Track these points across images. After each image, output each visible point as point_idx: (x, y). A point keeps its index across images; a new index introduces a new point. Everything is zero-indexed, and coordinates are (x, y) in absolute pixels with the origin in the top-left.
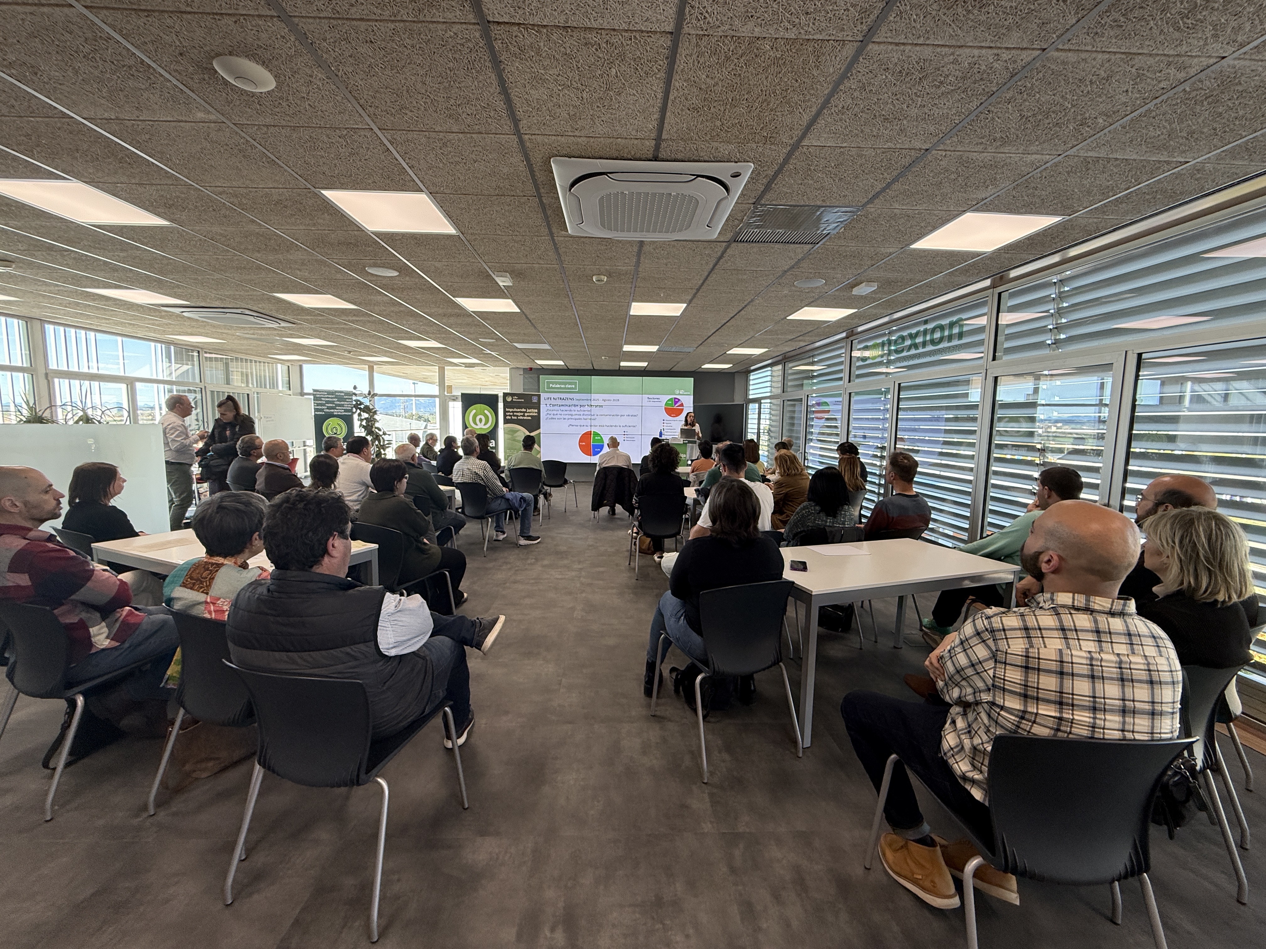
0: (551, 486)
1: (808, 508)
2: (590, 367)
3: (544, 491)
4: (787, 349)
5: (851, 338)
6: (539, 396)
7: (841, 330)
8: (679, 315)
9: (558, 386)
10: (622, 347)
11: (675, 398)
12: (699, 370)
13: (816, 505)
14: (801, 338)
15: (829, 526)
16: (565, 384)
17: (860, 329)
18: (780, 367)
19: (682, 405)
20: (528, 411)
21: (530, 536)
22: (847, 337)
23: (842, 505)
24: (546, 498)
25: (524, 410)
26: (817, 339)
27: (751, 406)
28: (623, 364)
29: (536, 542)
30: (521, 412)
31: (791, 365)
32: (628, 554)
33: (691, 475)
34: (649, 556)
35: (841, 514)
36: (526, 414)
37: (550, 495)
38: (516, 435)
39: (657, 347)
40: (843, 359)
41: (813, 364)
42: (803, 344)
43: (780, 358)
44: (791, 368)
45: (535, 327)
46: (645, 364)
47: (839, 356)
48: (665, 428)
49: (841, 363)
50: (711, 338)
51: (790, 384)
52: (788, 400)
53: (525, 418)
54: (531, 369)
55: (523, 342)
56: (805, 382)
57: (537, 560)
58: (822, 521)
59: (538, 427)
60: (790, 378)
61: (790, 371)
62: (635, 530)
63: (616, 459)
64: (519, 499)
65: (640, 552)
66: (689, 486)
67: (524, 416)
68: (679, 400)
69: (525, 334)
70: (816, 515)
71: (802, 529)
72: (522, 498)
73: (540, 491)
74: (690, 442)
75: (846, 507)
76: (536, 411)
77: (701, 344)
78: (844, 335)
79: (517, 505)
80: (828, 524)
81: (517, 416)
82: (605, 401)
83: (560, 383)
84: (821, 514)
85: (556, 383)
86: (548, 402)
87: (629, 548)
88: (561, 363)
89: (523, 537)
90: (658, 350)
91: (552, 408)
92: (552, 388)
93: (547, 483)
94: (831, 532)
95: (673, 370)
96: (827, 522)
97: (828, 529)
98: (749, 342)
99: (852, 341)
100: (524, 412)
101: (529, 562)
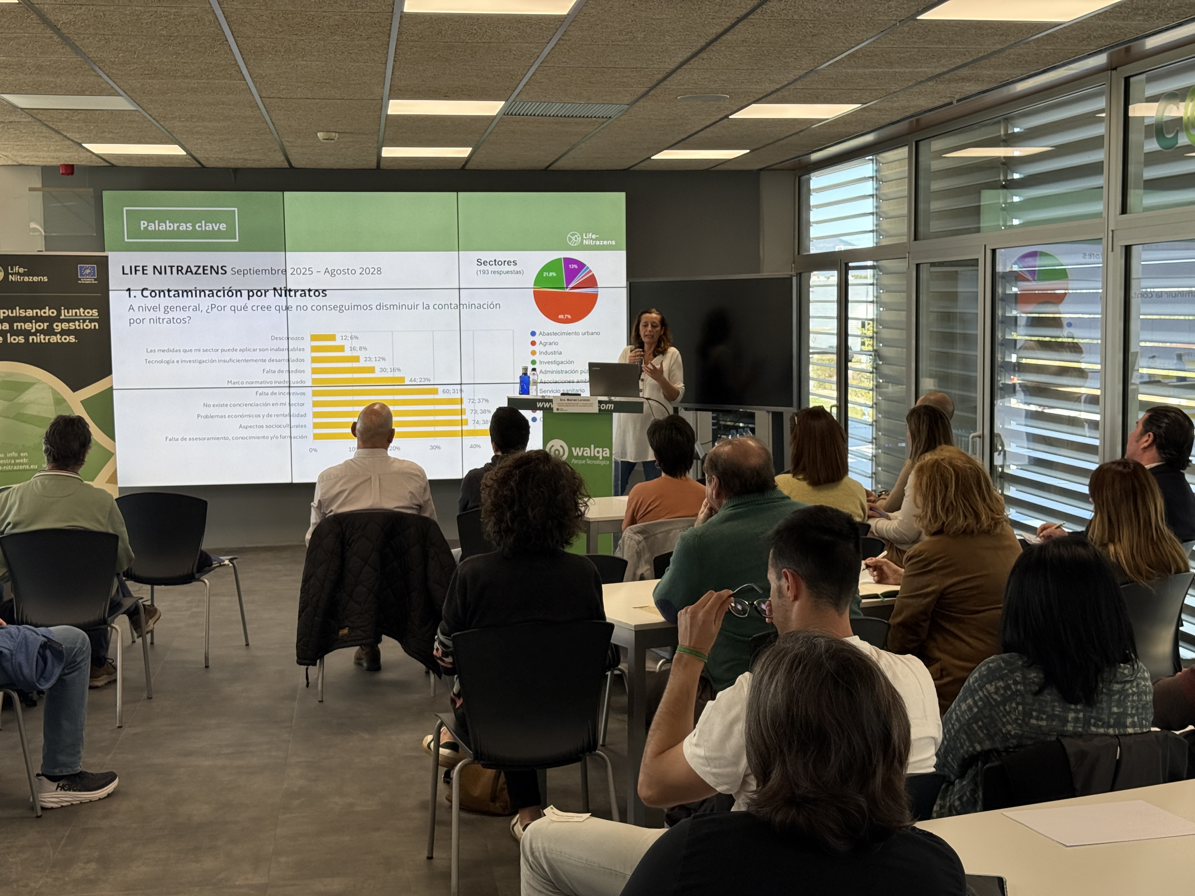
0: (153, 582)
1: (1001, 678)
2: (277, 160)
3: (127, 603)
4: (923, 103)
5: (1126, 70)
6: (103, 264)
7: (1093, 48)
8: (566, 13)
9: (169, 226)
10: (382, 106)
11: (568, 261)
12: (642, 166)
13: (1029, 666)
14: (965, 72)
15: (1075, 735)
16: (194, 218)
17: (1152, 43)
18: (902, 153)
19: (591, 282)
20: (65, 314)
21: (81, 775)
22: (1111, 67)
23: (1113, 663)
24: (136, 624)
25: (48, 312)
26: (1018, 72)
27: (817, 278)
28: (388, 152)
29: (103, 792)
30: (39, 319)
31: (937, 145)
32: (421, 818)
33: (627, 532)
34: (497, 823)
35: (1111, 693)
36: (58, 327)
37: (151, 611)
38: (26, 397)
39: (500, 104)
40: (1099, 130)
41: (1008, 141)
42: (971, 88)
43: (903, 126)
44: (939, 154)
45: (76, 50)
46: (463, 152)
47: (1090, 119)
48: (536, 358)
49: (1095, 143)
50: (677, 77)
51: (936, 206)
52: (933, 264)
53: (54, 339)
54: (70, 169)
55: (36, 90)
56: (988, 198)
57: (104, 861)
58: (1051, 717)
59: (106, 370)
60: (936, 186)
61: (936, 165)
62: (446, 737)
63: (375, 483)
64: (35, 650)
65: (463, 807)
66: (618, 578)
67: (50, 331)
68: (581, 265)
69: (40, 67)
70: (1029, 699)
71: (988, 745)
72: (48, 645)
73: (115, 608)
74: (621, 408)
75: (1125, 669)
76: (95, 313)
77: (646, 93)
78: (1101, 60)
79: (29, 671)
80: (1070, 727)
81: (27, 333)
82: (333, 273)
83: (174, 217)
84: (1047, 696)
85: (162, 217)
86: (137, 281)
87: (429, 797)
88: (175, 150)
89: (53, 779)
90: (505, 113)
91: (151, 302)
92: (147, 234)
93: (137, 572)
94: (1083, 755)
95: (557, 166)
96: (1065, 721)
97: (1071, 746)
98: (799, 85)
99: (1127, 80)
100: (51, 320)
101: (77, 872)
